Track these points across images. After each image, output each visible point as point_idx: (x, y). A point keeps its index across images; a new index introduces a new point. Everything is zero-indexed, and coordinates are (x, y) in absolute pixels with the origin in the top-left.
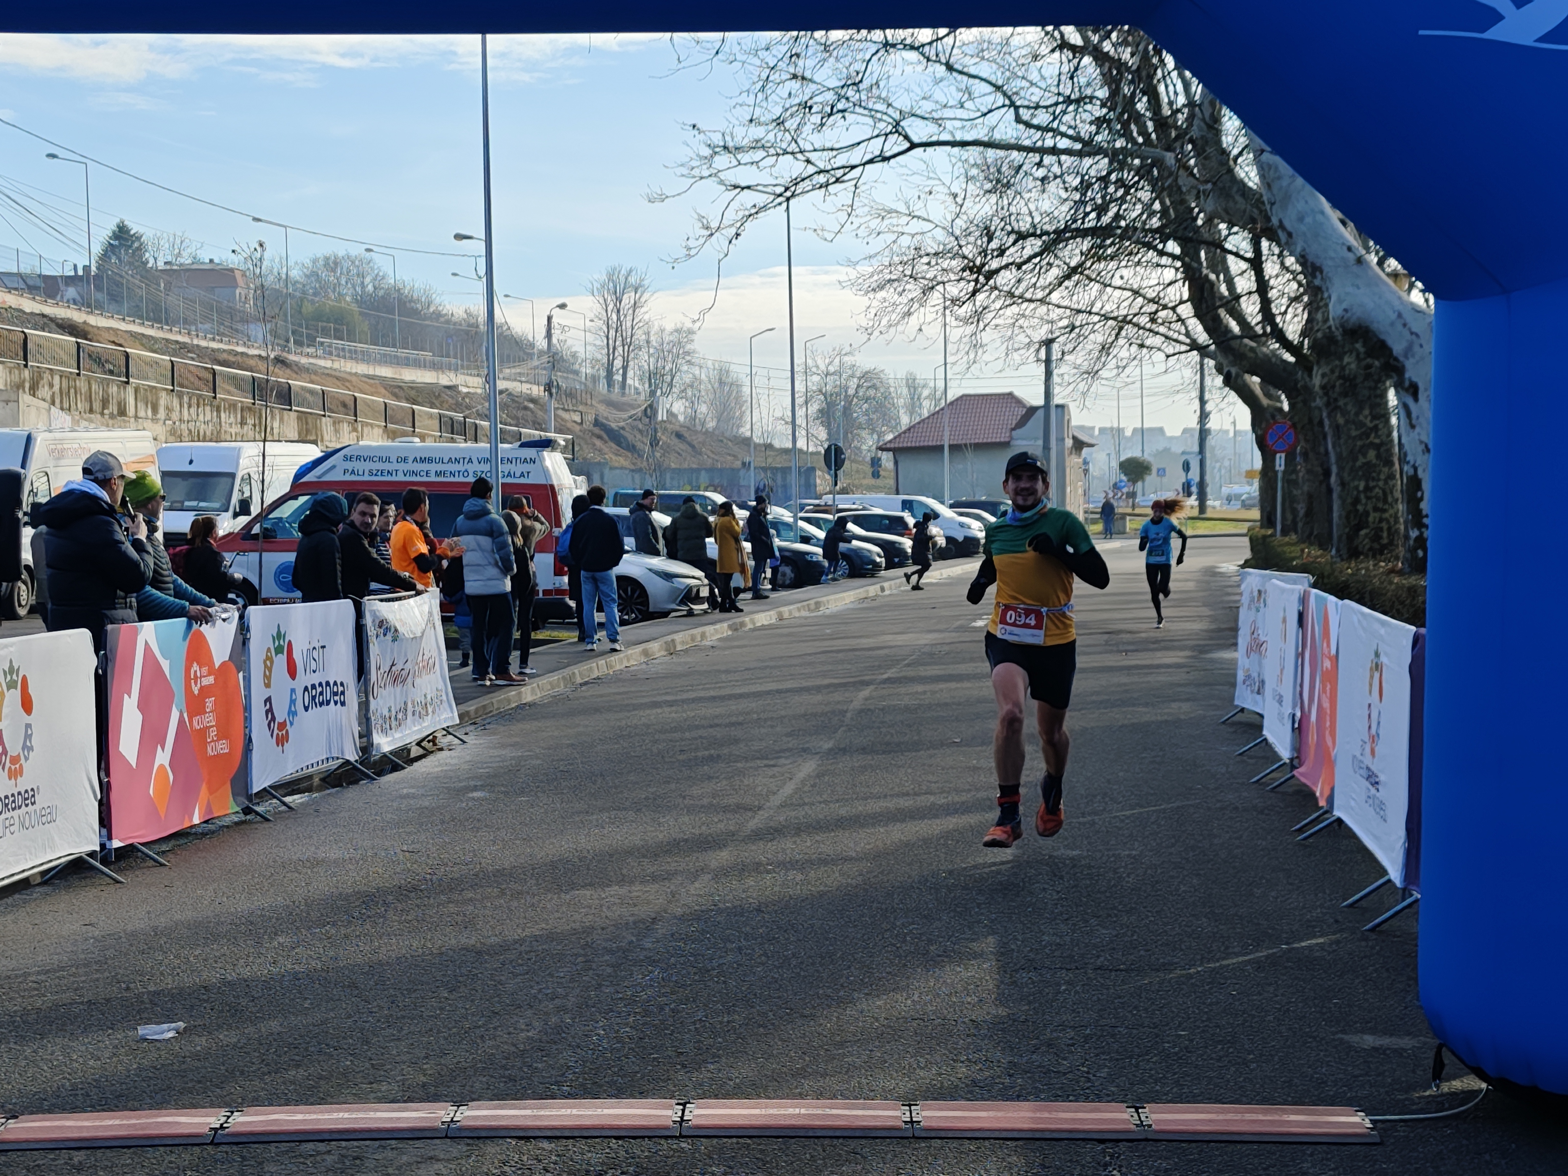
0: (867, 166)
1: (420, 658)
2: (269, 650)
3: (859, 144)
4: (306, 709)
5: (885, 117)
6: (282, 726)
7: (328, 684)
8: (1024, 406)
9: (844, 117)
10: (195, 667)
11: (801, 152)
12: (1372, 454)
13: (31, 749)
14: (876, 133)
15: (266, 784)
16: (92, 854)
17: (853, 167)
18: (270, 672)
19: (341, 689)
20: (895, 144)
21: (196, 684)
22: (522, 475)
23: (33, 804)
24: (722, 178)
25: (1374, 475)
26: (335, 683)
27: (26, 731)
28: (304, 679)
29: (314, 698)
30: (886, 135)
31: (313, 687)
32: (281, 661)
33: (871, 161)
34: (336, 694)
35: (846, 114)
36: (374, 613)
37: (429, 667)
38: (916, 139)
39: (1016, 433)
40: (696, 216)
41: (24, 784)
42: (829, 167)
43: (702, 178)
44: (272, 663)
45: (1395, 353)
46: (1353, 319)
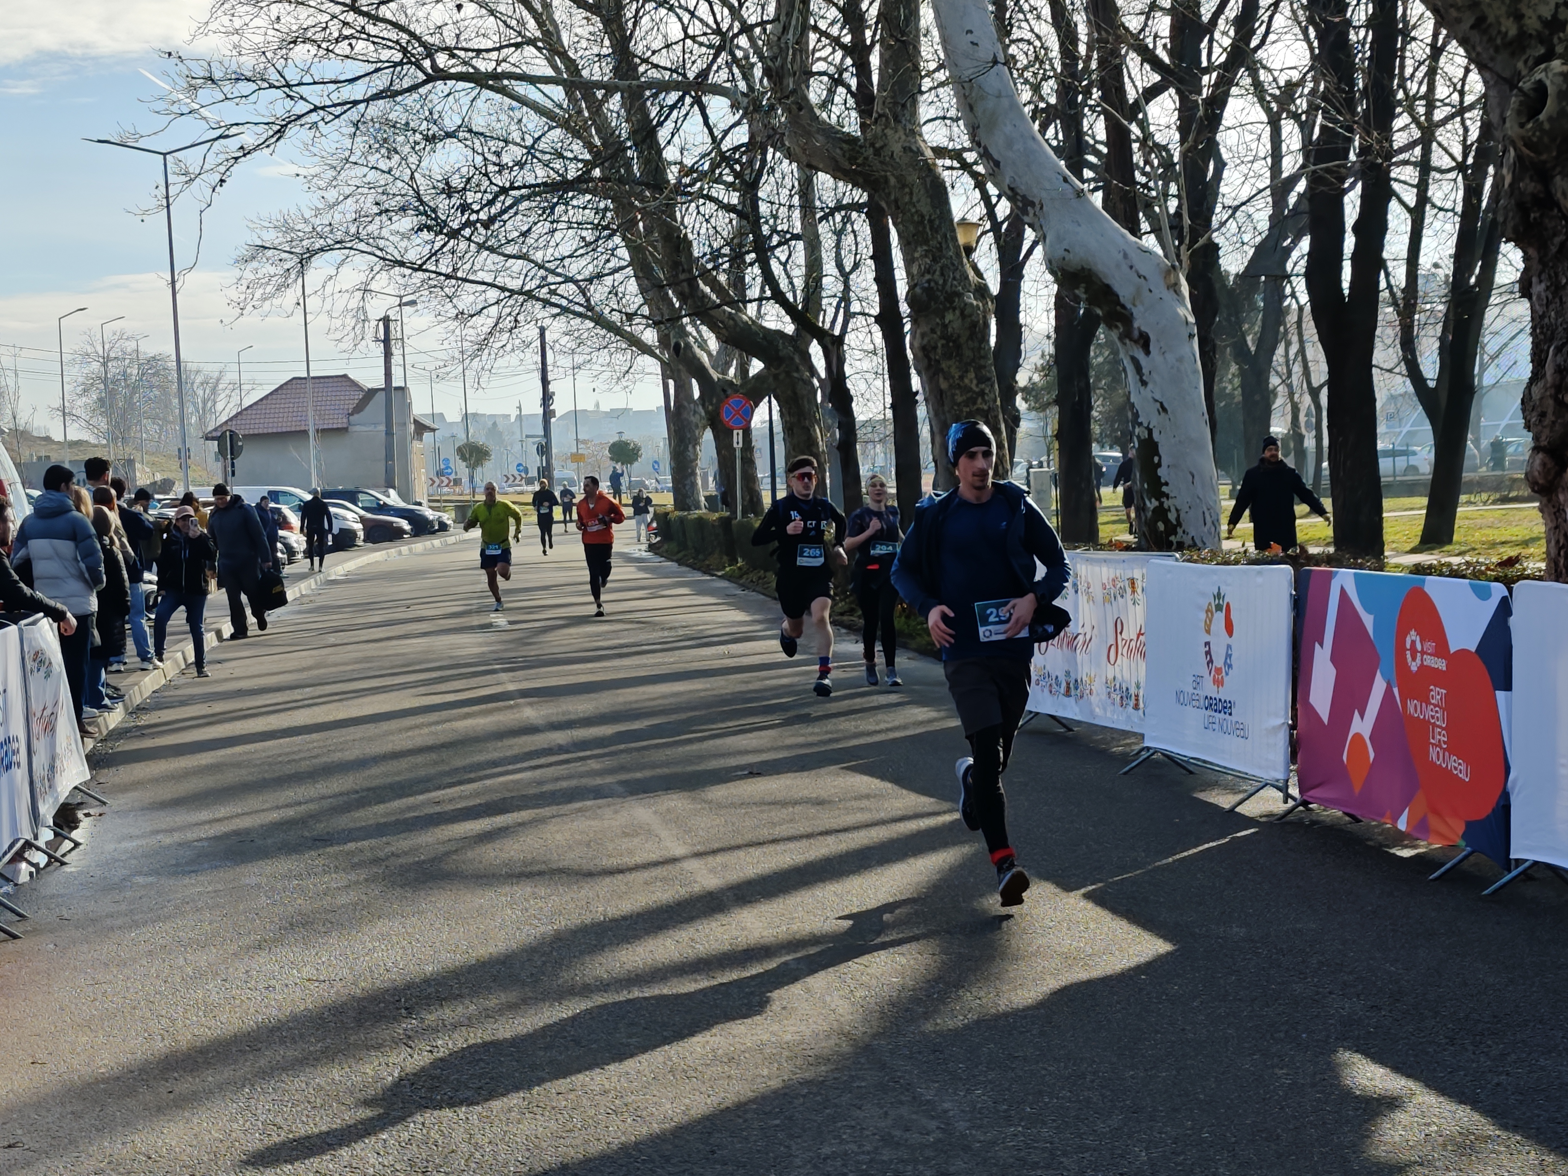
0: (371, 103)
7: (9, 740)
8: (361, 389)
19: (17, 746)
26: (14, 738)
33: (377, 97)
34: (14, 752)
36: (29, 642)
39: (355, 418)
45: (1121, 299)
46: (1075, 260)
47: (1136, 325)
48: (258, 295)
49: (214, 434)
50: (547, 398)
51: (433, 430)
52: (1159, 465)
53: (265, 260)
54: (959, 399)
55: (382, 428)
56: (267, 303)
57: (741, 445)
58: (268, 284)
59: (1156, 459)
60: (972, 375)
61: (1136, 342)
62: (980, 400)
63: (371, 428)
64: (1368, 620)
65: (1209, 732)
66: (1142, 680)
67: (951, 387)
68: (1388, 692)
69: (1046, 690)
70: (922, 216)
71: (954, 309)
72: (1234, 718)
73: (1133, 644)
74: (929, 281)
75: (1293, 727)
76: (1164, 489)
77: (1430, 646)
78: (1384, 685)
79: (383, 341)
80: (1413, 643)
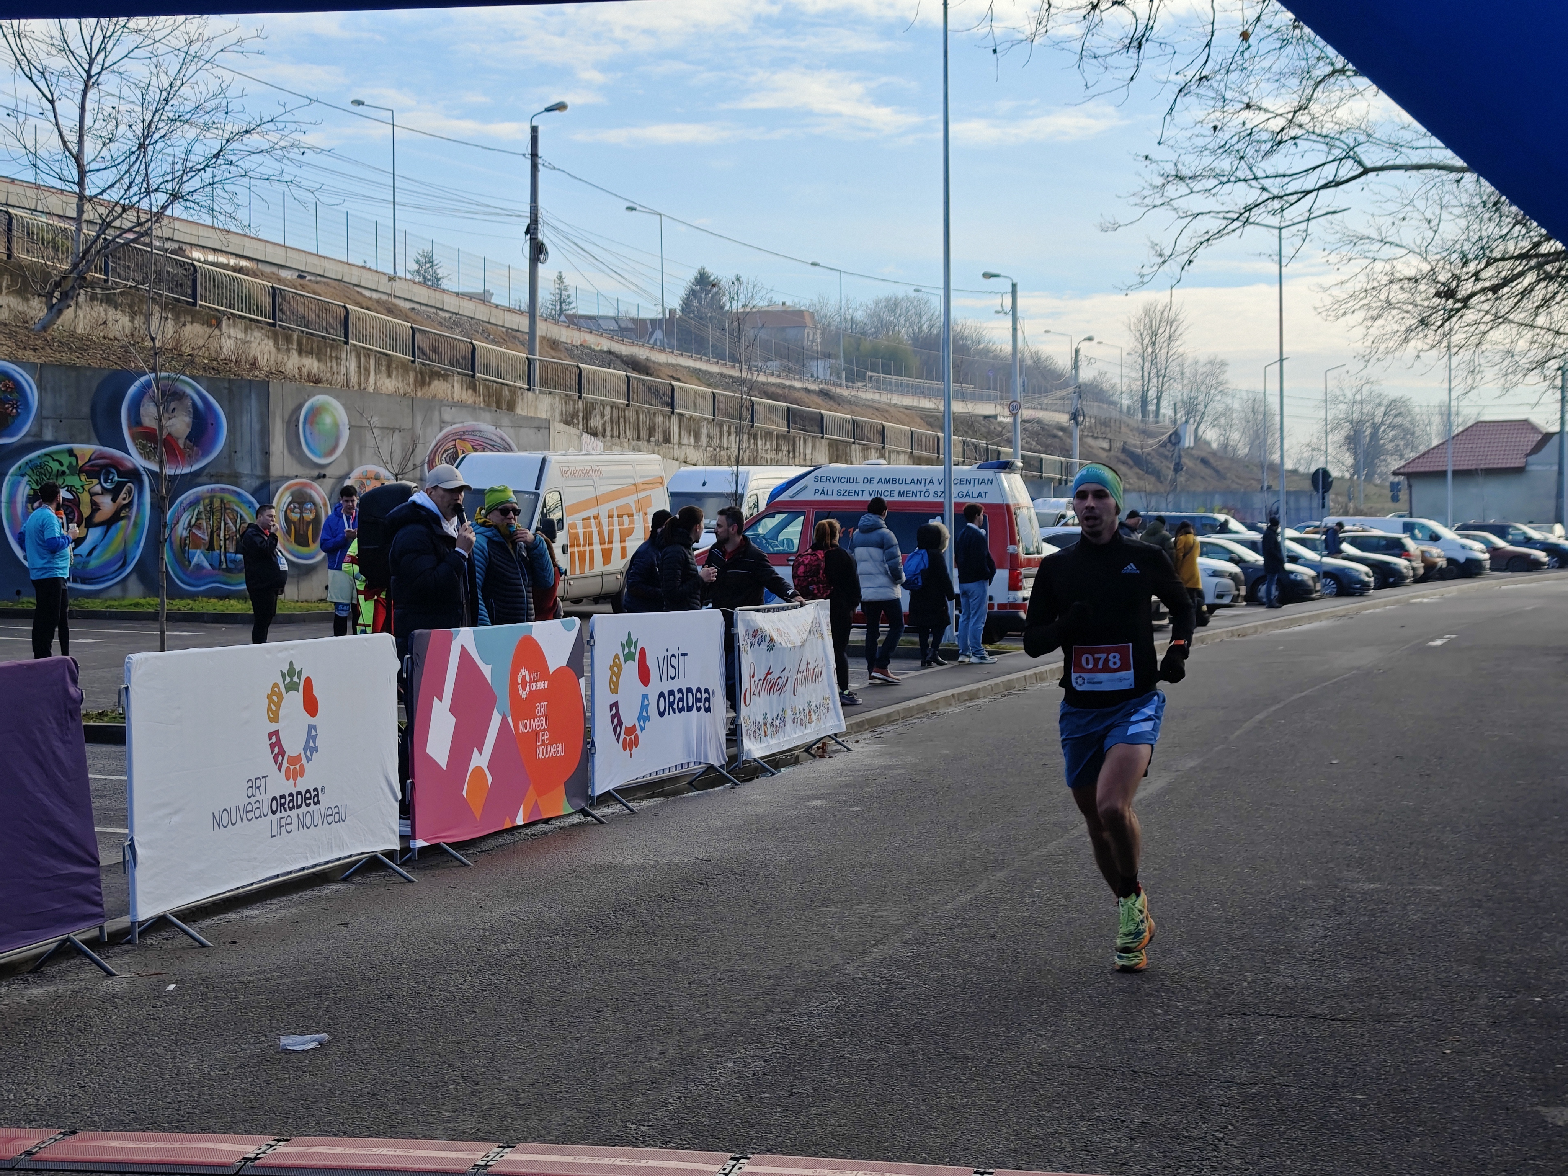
0: (1321, 192)
1: (803, 667)
2: (617, 656)
3: (1315, 168)
4: (661, 714)
5: (1338, 143)
6: (631, 730)
7: (689, 690)
8: (1541, 433)
9: (1295, 144)
10: (524, 672)
11: (1256, 178)
13: (316, 749)
14: (1331, 158)
15: (610, 787)
16: (390, 854)
17: (1308, 192)
18: (618, 679)
19: (705, 695)
20: (1348, 169)
21: (524, 689)
22: (980, 495)
23: (315, 804)
24: (1176, 206)
26: (699, 690)
27: (309, 732)
28: (657, 686)
29: (671, 704)
30: (1341, 160)
31: (671, 693)
32: (631, 668)
33: (1325, 186)
34: (699, 700)
35: (1298, 141)
36: (747, 623)
37: (814, 676)
38: (1369, 164)
39: (1531, 459)
40: (1149, 244)
41: (303, 785)
42: (1283, 193)
43: (1155, 207)
44: (620, 668)
63: (1547, 467)
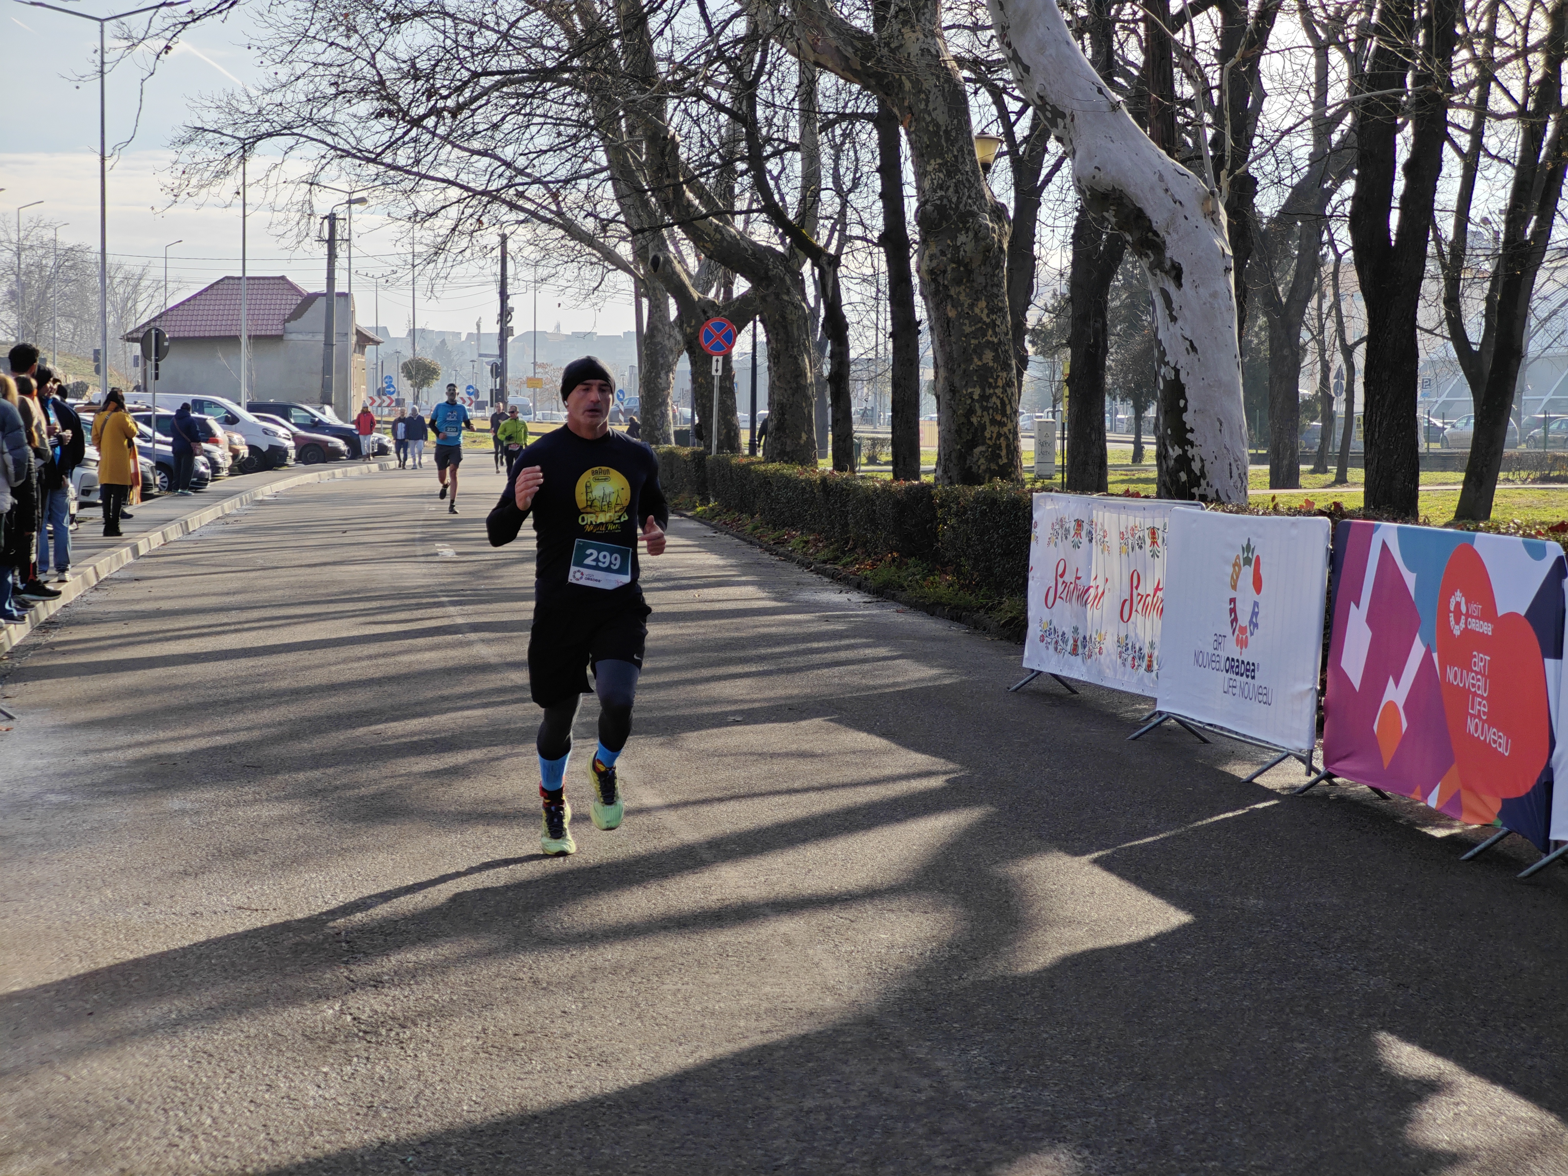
8: (301, 294)
12: (988, 355)
25: (991, 380)
39: (291, 325)
45: (1154, 224)
46: (1106, 180)
47: (1168, 254)
48: (194, 181)
49: (135, 335)
50: (505, 313)
51: (377, 343)
52: (1185, 409)
53: (203, 142)
54: (968, 329)
55: (321, 337)
56: (204, 191)
57: (720, 373)
58: (206, 169)
59: (1182, 403)
60: (983, 304)
61: (1166, 273)
62: (990, 332)
63: (309, 337)
64: (1410, 579)
65: (1229, 696)
66: (1157, 640)
67: (959, 316)
68: (1427, 660)
69: (1051, 647)
70: (938, 126)
71: (967, 230)
72: (1257, 682)
73: (1149, 599)
74: (941, 198)
75: (1322, 692)
76: (1189, 436)
77: (1476, 608)
78: (1423, 650)
79: (327, 241)
80: (1458, 604)
